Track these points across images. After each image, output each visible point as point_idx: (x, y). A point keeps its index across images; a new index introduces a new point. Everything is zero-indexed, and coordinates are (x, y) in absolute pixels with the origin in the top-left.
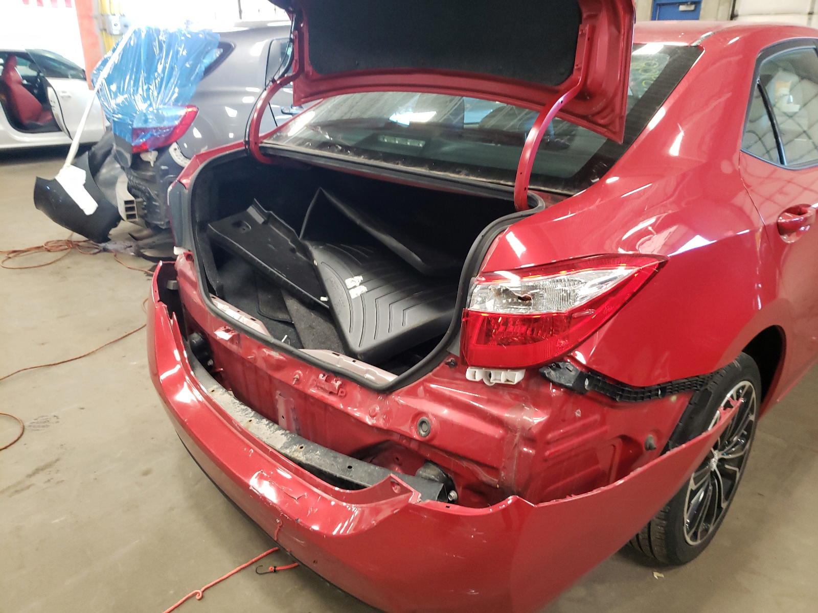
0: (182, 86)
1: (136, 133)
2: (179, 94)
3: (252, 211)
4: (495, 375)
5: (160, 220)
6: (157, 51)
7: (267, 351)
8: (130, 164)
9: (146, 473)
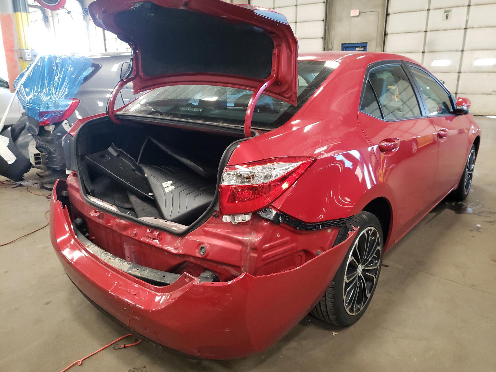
0: (70, 88)
1: (42, 114)
2: (68, 92)
3: (110, 149)
4: (237, 219)
5: (56, 165)
6: (55, 68)
7: (118, 221)
8: (37, 134)
9: (48, 303)
